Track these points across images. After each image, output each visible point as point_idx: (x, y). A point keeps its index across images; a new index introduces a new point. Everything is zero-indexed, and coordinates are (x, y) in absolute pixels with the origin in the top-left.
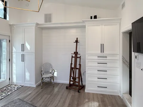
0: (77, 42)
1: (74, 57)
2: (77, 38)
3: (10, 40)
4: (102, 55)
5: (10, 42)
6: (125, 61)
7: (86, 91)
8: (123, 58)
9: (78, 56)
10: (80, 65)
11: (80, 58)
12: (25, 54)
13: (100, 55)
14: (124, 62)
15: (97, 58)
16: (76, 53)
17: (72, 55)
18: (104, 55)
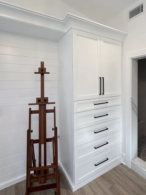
0: (42, 71)
2: (42, 64)
4: (101, 99)
6: (134, 106)
9: (49, 107)
10: (55, 129)
11: (53, 111)
13: (98, 100)
15: (93, 107)
16: (42, 101)
17: (31, 106)
18: (104, 99)
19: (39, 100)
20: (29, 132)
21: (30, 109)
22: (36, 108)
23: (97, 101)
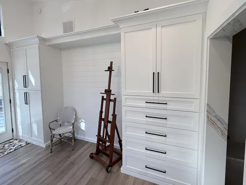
0: (110, 69)
1: (105, 99)
2: (111, 63)
3: (8, 70)
4: (157, 98)
5: (8, 72)
6: (214, 119)
7: (123, 170)
8: (210, 110)
10: (114, 116)
12: (29, 92)
14: (210, 121)
19: (105, 91)
20: (101, 112)
21: (103, 97)
22: (105, 96)
23: (151, 99)
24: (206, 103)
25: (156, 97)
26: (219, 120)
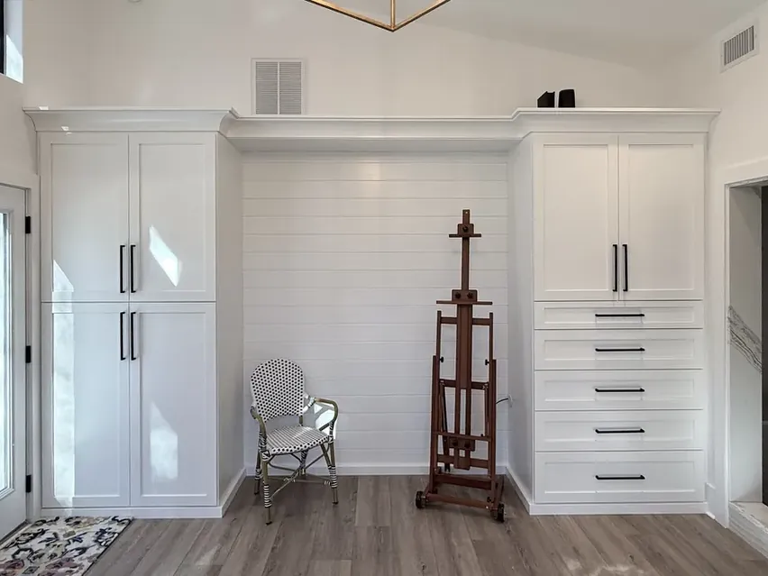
0: (466, 232)
1: (449, 321)
2: (466, 214)
3: (28, 220)
4: (620, 304)
5: (28, 230)
6: (741, 334)
8: (735, 320)
9: (479, 312)
10: (492, 364)
11: (489, 322)
13: (610, 304)
14: (736, 340)
15: (591, 321)
16: (465, 298)
17: (440, 307)
18: (629, 305)
19: (457, 295)
20: (437, 360)
21: (439, 313)
23: (607, 307)
24: (728, 304)
25: (620, 302)
26: (748, 335)
